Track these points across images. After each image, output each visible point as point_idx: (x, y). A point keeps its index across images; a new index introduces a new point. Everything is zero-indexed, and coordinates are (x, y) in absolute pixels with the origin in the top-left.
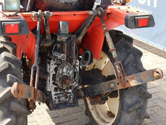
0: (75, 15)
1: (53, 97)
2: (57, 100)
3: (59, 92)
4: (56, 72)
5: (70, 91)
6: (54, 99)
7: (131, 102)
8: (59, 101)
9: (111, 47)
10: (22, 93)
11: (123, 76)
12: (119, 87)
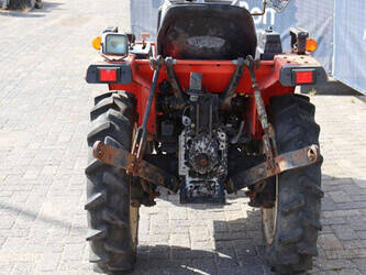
1: (188, 185)
2: (195, 191)
3: (197, 179)
5: (215, 179)
6: (189, 188)
8: (198, 192)
9: (259, 113)
10: (110, 157)
11: (274, 156)
12: (269, 174)
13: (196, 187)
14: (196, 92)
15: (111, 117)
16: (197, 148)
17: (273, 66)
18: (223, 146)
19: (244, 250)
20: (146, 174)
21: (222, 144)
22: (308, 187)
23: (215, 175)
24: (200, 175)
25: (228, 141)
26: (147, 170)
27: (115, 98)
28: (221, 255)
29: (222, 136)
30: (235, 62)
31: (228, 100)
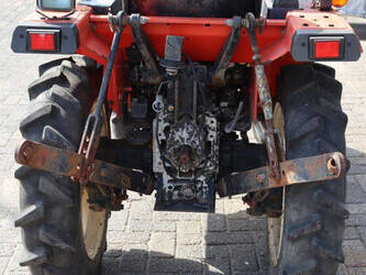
0: (208, 25)
1: (166, 185)
2: (176, 192)
4: (167, 136)
5: (202, 178)
6: (167, 190)
7: (298, 220)
8: (180, 195)
9: (262, 97)
10: (44, 161)
11: (280, 160)
12: (272, 184)
13: (177, 188)
14: (175, 64)
15: (55, 97)
16: (177, 138)
17: (283, 27)
18: (213, 136)
19: (242, 262)
20: (101, 178)
21: (211, 133)
22: (326, 206)
23: (203, 173)
24: (181, 174)
25: (220, 129)
26: (103, 173)
27: (64, 67)
28: (212, 269)
29: (212, 122)
30: (229, 22)
31: (220, 74)
